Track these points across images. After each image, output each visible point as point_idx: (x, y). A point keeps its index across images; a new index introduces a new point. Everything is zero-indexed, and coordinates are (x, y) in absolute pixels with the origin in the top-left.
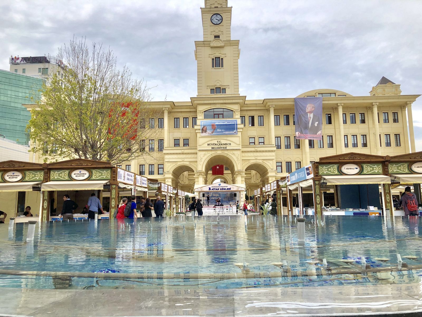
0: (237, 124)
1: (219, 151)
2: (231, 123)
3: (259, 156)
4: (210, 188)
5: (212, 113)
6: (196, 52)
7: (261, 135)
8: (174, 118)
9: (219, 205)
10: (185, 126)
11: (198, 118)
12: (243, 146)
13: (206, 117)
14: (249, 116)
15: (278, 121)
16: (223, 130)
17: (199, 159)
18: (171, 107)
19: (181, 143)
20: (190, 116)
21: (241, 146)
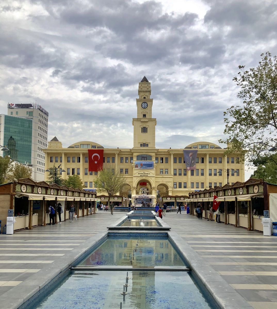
1: (144, 177)
2: (150, 163)
3: (164, 180)
4: (139, 196)
5: (141, 157)
6: (133, 122)
8: (121, 158)
10: (126, 162)
11: (134, 159)
13: (138, 159)
14: (160, 158)
15: (176, 160)
16: (146, 167)
17: (134, 181)
18: (119, 152)
19: (124, 171)
21: (155, 175)
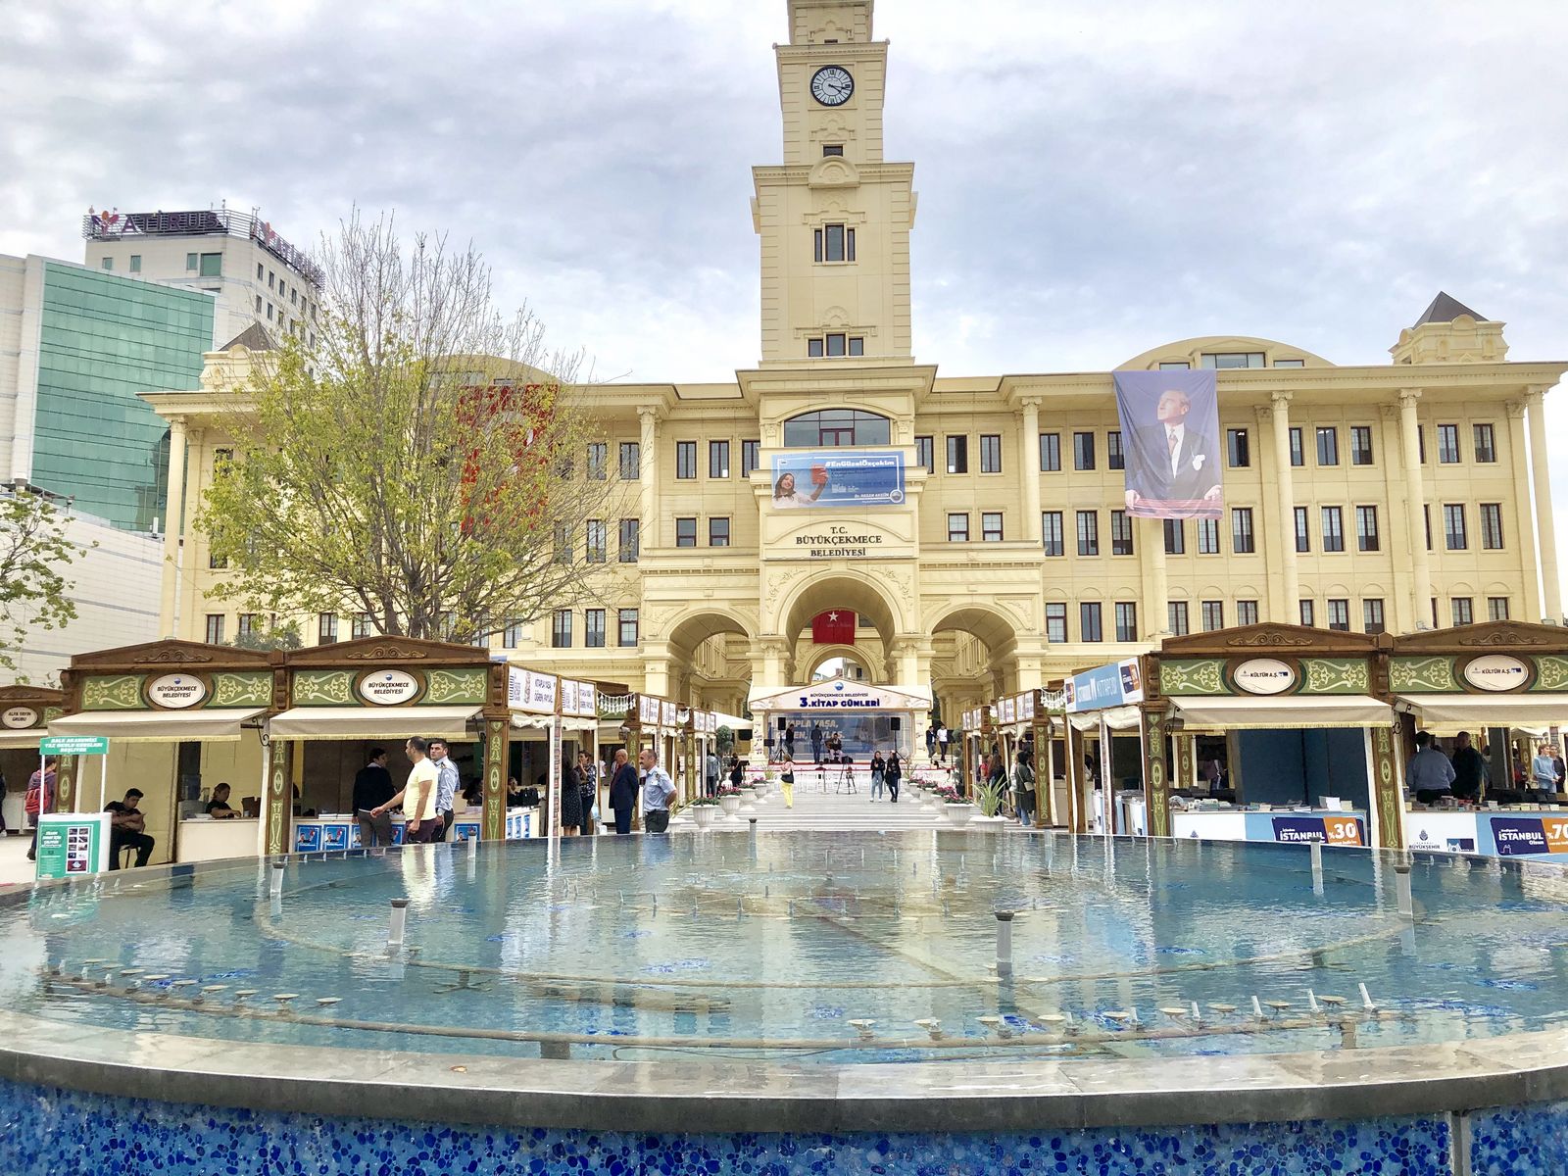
0: (902, 468)
1: (837, 563)
2: (881, 464)
3: (983, 583)
4: (804, 700)
5: (816, 427)
6: (757, 205)
7: (993, 502)
8: (678, 443)
9: (836, 761)
10: (715, 472)
11: (763, 444)
12: (924, 547)
13: (791, 441)
14: (948, 437)
15: (1054, 453)
16: (853, 490)
17: (765, 593)
18: (668, 403)
19: (703, 532)
20: (735, 435)
21: (917, 545)
